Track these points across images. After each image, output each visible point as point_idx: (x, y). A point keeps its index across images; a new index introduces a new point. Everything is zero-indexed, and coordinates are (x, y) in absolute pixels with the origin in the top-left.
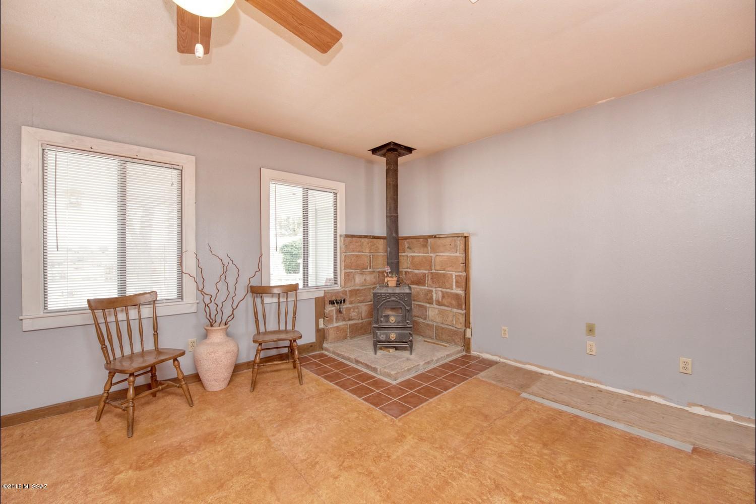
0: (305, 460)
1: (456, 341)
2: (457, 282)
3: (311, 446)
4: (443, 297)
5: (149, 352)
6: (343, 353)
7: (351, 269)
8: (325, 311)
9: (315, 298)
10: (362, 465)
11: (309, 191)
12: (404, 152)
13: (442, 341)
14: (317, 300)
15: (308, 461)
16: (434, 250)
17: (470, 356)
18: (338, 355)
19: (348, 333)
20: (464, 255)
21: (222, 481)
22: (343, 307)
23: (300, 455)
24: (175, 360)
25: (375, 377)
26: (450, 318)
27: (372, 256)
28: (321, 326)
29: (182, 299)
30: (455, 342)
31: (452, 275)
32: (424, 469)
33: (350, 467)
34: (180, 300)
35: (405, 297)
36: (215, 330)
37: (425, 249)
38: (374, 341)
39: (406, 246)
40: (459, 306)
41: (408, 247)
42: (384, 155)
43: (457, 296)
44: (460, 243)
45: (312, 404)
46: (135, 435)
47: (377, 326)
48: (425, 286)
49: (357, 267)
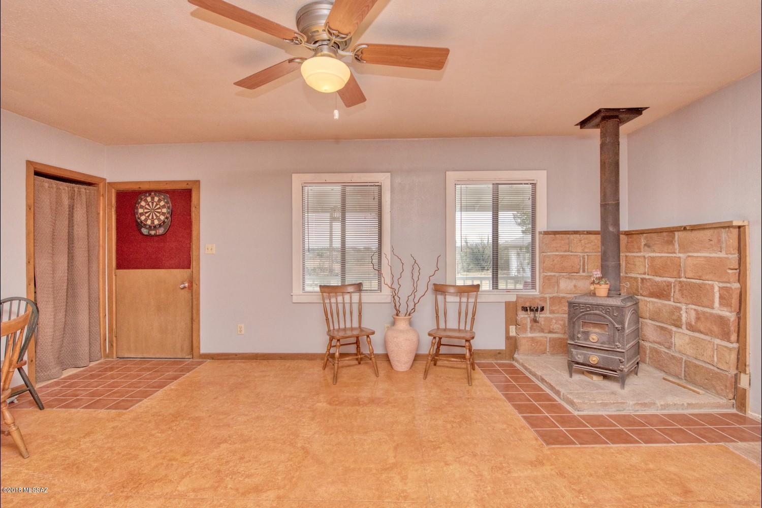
0: (432, 442)
1: (718, 388)
2: (721, 297)
3: (443, 434)
4: (698, 319)
5: (356, 329)
6: (530, 368)
7: (552, 271)
8: (517, 318)
9: (505, 302)
10: (477, 466)
11: (500, 186)
12: (627, 116)
13: (694, 383)
14: (508, 304)
15: (434, 443)
16: (683, 248)
17: (745, 417)
18: (526, 369)
19: (548, 348)
20: (736, 255)
21: (369, 430)
22: (541, 316)
23: (431, 437)
24: (368, 336)
25: (555, 400)
26: (709, 353)
27: (586, 257)
28: (513, 333)
29: (381, 291)
30: (715, 389)
31: (712, 286)
32: (540, 499)
33: (466, 463)
34: (379, 292)
35: (615, 311)
36: (401, 319)
37: (671, 247)
38: (569, 361)
39: (643, 243)
40: (726, 336)
41: (645, 245)
42: (597, 126)
43: (722, 321)
44: (731, 238)
45: (468, 404)
46: (337, 383)
47: (572, 343)
48: (670, 300)
49: (562, 270)
